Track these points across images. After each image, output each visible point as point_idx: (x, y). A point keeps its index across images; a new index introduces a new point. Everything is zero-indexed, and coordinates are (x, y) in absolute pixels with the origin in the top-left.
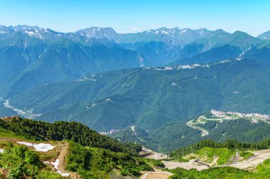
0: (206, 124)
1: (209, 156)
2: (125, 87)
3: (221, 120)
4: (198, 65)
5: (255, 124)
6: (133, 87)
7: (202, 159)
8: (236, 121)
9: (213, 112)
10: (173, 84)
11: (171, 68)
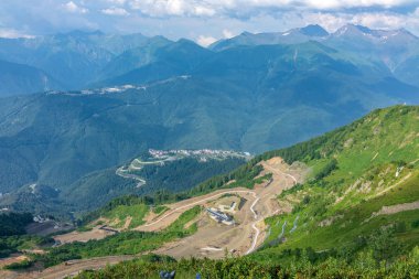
0: (142, 170)
1: (121, 218)
2: (18, 124)
3: (162, 163)
4: (130, 86)
5: (204, 164)
6: (30, 124)
7: (112, 224)
8: (180, 161)
9: (152, 152)
10: (95, 115)
11: (91, 93)
